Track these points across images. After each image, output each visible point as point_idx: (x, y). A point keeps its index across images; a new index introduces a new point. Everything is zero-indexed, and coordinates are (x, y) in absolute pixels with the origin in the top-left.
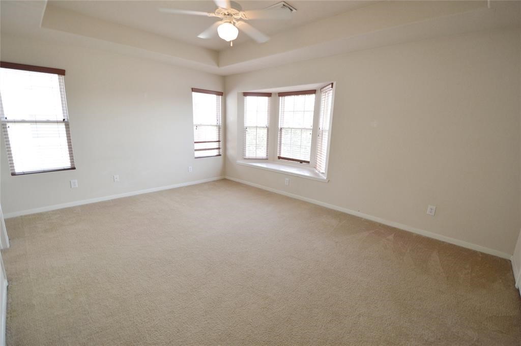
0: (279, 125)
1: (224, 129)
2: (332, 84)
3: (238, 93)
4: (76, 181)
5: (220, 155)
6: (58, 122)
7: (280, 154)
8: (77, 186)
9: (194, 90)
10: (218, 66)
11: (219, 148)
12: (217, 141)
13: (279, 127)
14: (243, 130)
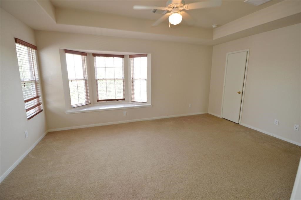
2: (147, 54)
3: (60, 50)
5: (42, 111)
10: (56, 22)
11: (40, 104)
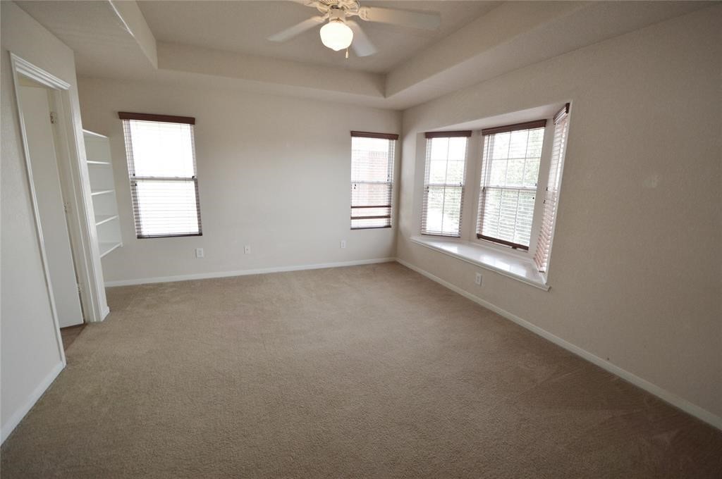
0: (482, 182)
1: (397, 187)
2: (568, 105)
3: (418, 134)
4: (202, 249)
5: (389, 226)
6: (185, 180)
7: (481, 231)
8: (203, 255)
9: (354, 134)
10: (385, 95)
11: (388, 217)
12: (386, 206)
13: (482, 185)
14: (423, 191)
